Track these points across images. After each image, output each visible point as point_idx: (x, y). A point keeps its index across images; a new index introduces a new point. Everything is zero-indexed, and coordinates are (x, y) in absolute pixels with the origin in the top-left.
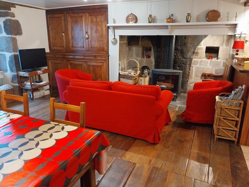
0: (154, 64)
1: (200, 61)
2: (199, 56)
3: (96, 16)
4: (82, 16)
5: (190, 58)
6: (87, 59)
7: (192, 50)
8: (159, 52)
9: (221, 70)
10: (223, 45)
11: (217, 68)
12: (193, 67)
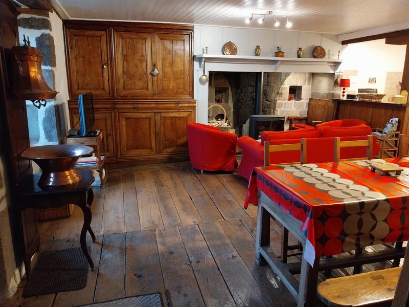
0: (232, 110)
1: (285, 103)
2: (283, 98)
3: (172, 40)
4: (145, 39)
5: (275, 100)
6: (160, 109)
7: (276, 91)
8: (238, 94)
9: (304, 111)
10: (305, 84)
11: (301, 110)
12: (277, 111)
